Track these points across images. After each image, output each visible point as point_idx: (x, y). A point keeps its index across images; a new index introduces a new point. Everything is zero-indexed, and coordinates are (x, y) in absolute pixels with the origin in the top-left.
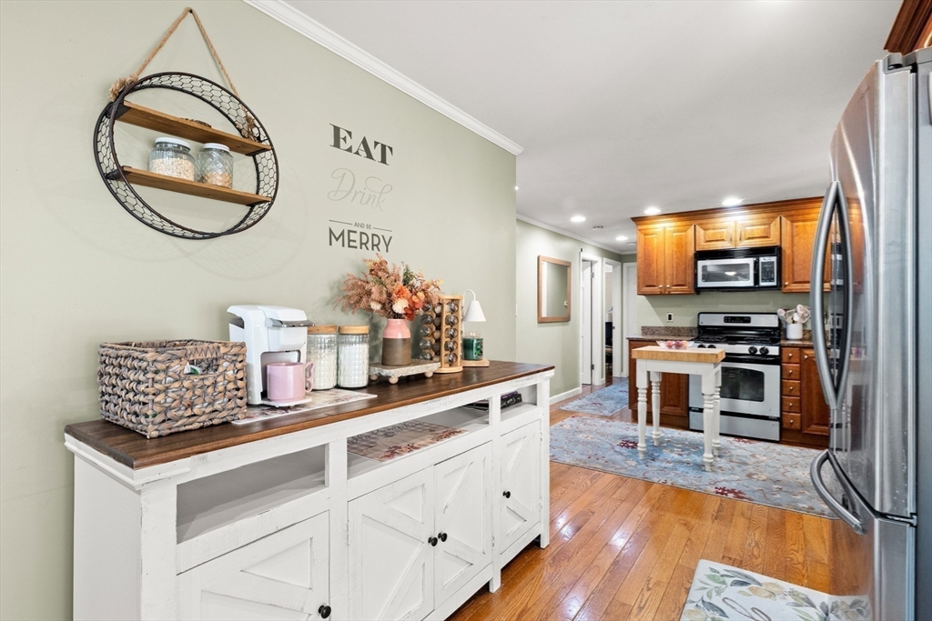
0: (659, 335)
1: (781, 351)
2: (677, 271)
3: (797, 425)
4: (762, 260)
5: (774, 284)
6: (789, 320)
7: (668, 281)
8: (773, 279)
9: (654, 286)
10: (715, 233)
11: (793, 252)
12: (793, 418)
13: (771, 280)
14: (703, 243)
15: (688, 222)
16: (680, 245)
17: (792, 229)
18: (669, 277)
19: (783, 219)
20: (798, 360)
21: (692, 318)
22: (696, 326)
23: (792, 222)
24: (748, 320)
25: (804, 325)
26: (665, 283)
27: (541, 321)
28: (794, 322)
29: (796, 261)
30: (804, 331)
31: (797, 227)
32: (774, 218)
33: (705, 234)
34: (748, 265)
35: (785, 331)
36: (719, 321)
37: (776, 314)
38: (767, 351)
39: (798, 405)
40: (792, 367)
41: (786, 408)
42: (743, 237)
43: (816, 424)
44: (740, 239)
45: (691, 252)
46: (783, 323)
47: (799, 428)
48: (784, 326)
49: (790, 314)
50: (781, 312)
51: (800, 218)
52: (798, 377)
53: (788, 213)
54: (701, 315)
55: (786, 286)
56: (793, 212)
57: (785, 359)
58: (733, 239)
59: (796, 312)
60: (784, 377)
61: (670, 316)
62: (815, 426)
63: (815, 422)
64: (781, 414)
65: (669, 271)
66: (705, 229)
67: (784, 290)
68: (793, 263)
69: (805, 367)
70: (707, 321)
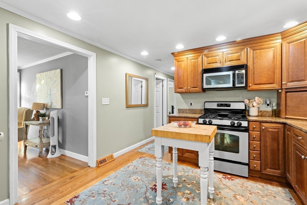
0: (186, 113)
1: (248, 124)
2: (193, 80)
3: (258, 168)
4: (237, 72)
5: (244, 85)
6: (251, 105)
7: (189, 85)
8: (243, 82)
9: (182, 88)
10: (212, 59)
11: (254, 67)
12: (256, 163)
13: (242, 83)
14: (206, 65)
15: (199, 54)
16: (195, 66)
17: (253, 54)
18: (189, 83)
19: (249, 49)
20: (259, 130)
21: (202, 104)
22: (203, 109)
23: (254, 50)
24: (229, 106)
25: (259, 108)
26: (188, 87)
27: (128, 106)
28: (253, 106)
29: (255, 72)
30: (258, 111)
31: (256, 53)
32: (243, 49)
33: (207, 59)
34: (229, 75)
35: (248, 111)
36: (214, 106)
37: (244, 102)
38: (241, 124)
39: (259, 156)
40: (255, 134)
41: (251, 158)
42: (226, 61)
43: (269, 168)
44: (225, 61)
45: (200, 70)
46: (247, 107)
47: (259, 170)
48: (247, 109)
49: (252, 102)
50: (247, 101)
51: (258, 48)
52: (259, 140)
53: (251, 46)
54: (206, 103)
55: (250, 86)
56: (254, 45)
57: (251, 129)
58: (222, 62)
59: (255, 101)
60: (250, 139)
61: (191, 103)
62: (269, 170)
63: (270, 167)
64: (249, 161)
65: (189, 80)
66: (207, 57)
67: (249, 89)
68: (254, 73)
69: (262, 134)
70: (209, 106)
